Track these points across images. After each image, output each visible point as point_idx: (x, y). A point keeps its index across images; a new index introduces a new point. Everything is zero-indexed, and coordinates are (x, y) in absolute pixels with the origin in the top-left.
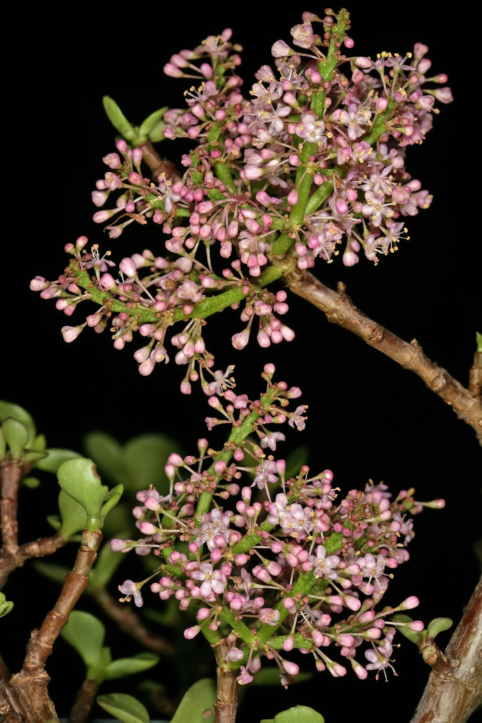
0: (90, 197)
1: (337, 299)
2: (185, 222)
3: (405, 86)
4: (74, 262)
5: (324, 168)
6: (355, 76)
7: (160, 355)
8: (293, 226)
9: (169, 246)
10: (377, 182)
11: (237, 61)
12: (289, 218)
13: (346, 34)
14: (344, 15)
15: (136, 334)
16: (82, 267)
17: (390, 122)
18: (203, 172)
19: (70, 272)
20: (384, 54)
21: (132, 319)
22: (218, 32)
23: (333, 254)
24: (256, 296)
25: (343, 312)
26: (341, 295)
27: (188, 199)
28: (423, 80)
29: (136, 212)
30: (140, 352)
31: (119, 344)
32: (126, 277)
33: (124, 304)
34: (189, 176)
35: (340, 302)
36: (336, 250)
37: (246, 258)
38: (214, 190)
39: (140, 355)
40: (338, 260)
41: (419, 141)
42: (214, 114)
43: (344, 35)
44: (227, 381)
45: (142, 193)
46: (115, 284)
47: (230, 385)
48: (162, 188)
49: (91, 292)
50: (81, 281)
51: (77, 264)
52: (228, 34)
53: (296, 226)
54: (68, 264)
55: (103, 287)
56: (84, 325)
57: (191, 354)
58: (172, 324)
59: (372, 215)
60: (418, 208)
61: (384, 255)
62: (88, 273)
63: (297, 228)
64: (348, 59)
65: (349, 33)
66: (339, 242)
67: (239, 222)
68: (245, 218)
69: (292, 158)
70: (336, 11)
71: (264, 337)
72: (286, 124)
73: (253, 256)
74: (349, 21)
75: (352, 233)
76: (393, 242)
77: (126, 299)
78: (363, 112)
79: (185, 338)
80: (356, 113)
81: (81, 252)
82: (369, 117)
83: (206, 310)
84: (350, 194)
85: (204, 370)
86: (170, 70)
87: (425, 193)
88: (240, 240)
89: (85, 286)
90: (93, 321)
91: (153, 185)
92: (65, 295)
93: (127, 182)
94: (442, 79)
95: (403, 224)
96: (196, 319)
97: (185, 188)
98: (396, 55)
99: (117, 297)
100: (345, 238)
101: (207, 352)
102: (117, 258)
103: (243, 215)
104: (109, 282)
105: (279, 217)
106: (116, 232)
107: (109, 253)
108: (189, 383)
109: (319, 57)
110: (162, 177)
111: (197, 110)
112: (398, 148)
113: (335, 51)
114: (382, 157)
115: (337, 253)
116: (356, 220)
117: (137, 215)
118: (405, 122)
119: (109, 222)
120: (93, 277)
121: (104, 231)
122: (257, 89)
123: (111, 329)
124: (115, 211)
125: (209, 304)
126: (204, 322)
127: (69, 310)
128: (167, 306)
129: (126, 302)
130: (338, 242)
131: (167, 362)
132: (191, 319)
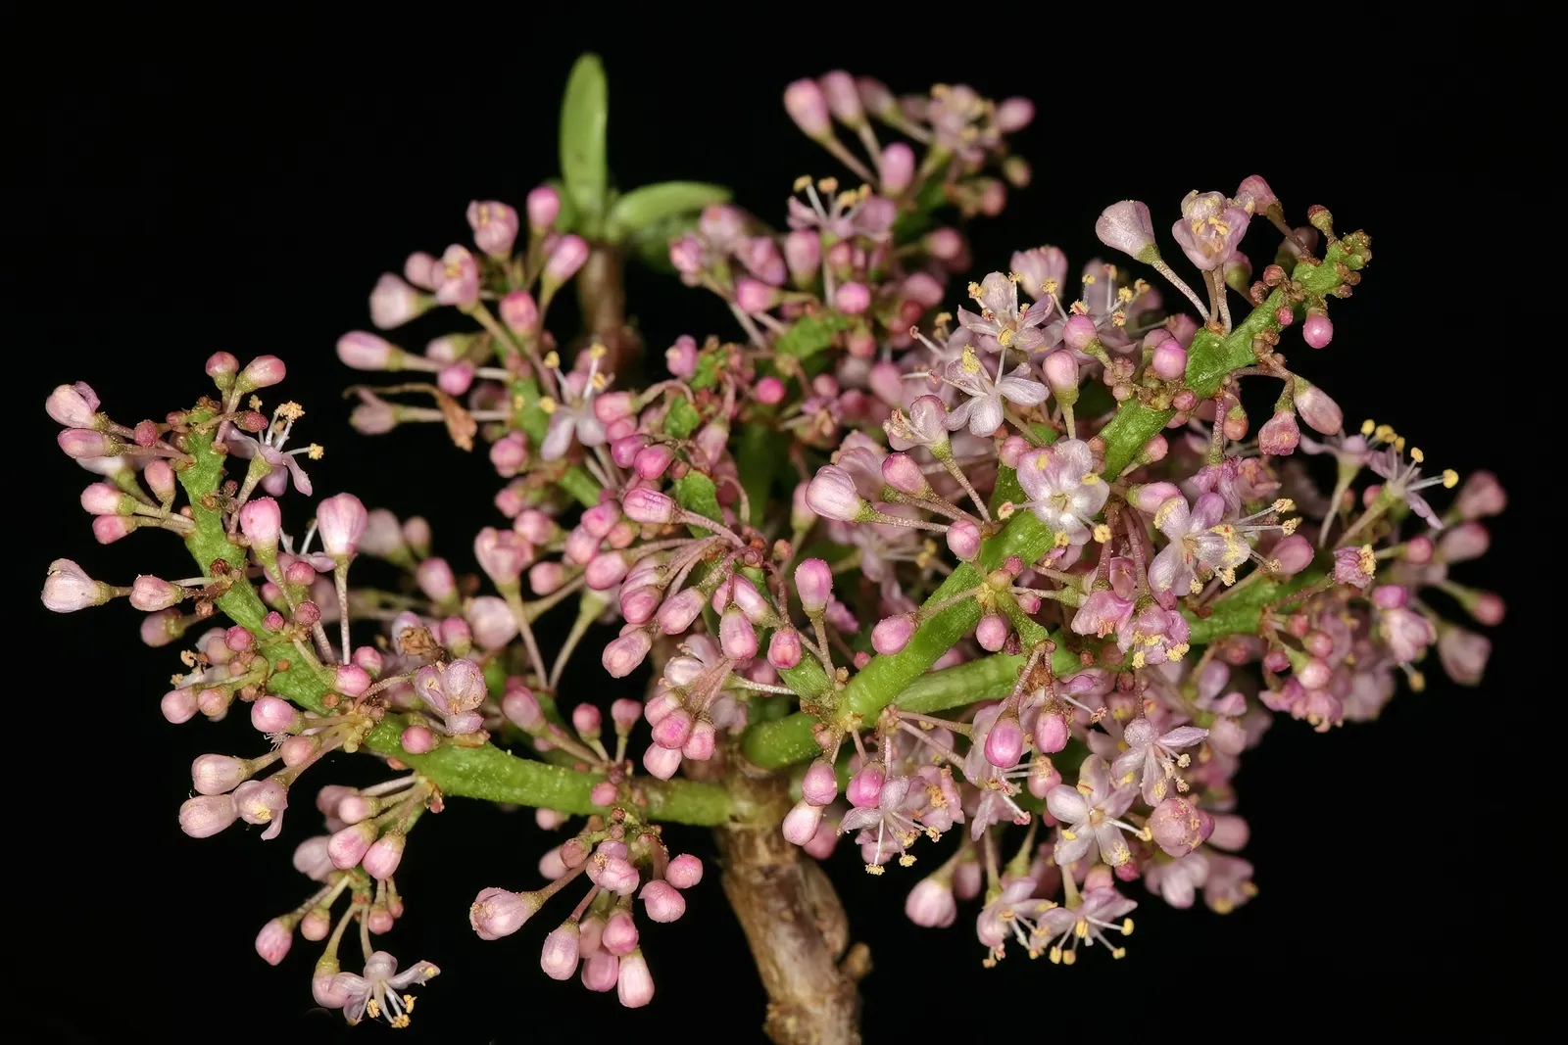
0: (370, 285)
1: (827, 985)
2: (569, 516)
3: (1385, 553)
4: (209, 410)
5: (1030, 616)
6: (1274, 427)
7: (263, 807)
8: (840, 712)
9: (487, 546)
10: (1139, 745)
11: (992, 199)
12: (846, 682)
13: (1325, 304)
14: (1353, 252)
15: (240, 709)
16: (219, 438)
17: (1281, 618)
18: (706, 412)
19: (181, 429)
20: (1385, 432)
21: (258, 663)
22: (995, 92)
23: (897, 856)
24: (620, 827)
25: (817, 1031)
26: (844, 982)
27: (619, 456)
28: (1437, 576)
29: (463, 400)
30: (216, 762)
31: (176, 708)
32: (317, 545)
33: (261, 608)
34: (659, 401)
35: (829, 999)
36: (909, 851)
37: (661, 708)
38: (703, 477)
39: (209, 770)
40: (901, 880)
41: (1321, 721)
42: (839, 283)
43: (1318, 304)
44: (392, 997)
45: (511, 362)
46: (276, 542)
47: (393, 1013)
48: (570, 385)
49: (199, 518)
50: (192, 473)
51: (215, 421)
52: (1015, 114)
53: (848, 717)
54: (189, 405)
55: (239, 529)
56: (118, 592)
57: (348, 860)
58: (351, 748)
59: (1066, 826)
60: (1199, 893)
61: (1025, 952)
62: (226, 464)
63: (850, 723)
64: (1284, 373)
65: (1335, 308)
66: (934, 833)
67: (709, 606)
68: (731, 604)
69: (962, 529)
70: (1340, 229)
71: (567, 947)
72: (1009, 428)
73: (683, 718)
74: (1355, 279)
75: (983, 835)
76: (1072, 937)
77: (278, 604)
78: (1229, 534)
79: (362, 810)
80: (1208, 525)
81: (245, 399)
82: (1236, 559)
83: (465, 776)
84: (1048, 727)
85: (353, 927)
86: (804, 103)
87: (1243, 869)
88: (680, 654)
89: (194, 492)
90: (148, 593)
91: (553, 359)
92: (127, 480)
93: (493, 308)
94: (1488, 609)
95: (1130, 905)
96: (422, 780)
97: (632, 423)
98: (1417, 455)
99: (259, 580)
100: (956, 836)
101: (392, 887)
102: (329, 481)
103: (731, 594)
104: (263, 525)
105: (821, 665)
106: (376, 417)
107: (315, 452)
108: (289, 935)
109: (1215, 316)
110: (595, 355)
111: (797, 246)
112: (1253, 701)
113: (1266, 329)
114: (1197, 696)
115: (907, 861)
116: (1017, 810)
117: (459, 412)
118: (1319, 644)
119: (378, 379)
120: (231, 486)
121: (346, 394)
122: (992, 290)
123: (183, 653)
124: (411, 362)
125: (486, 764)
126: (436, 802)
127: (111, 526)
128: (370, 693)
129: (270, 608)
130: (930, 833)
131: (266, 836)
132: (408, 772)
